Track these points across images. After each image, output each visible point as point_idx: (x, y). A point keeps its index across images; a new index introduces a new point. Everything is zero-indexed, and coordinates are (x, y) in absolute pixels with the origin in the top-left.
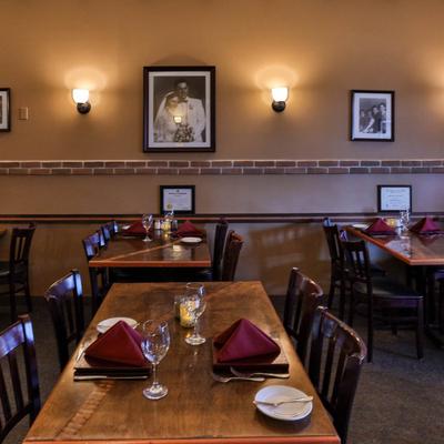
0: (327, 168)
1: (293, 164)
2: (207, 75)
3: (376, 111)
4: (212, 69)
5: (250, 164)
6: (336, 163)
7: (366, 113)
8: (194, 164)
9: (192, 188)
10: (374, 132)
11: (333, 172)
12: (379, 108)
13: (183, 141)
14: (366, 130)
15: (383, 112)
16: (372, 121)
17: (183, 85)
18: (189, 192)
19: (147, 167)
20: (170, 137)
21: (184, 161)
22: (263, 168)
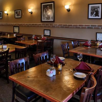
0: (81, 27)
1: (72, 25)
2: (53, 3)
3: (96, 10)
4: (53, 2)
5: (62, 25)
6: (83, 25)
7: (93, 11)
8: (50, 25)
9: (50, 30)
10: (95, 16)
11: (82, 28)
12: (97, 9)
13: (48, 19)
14: (93, 16)
15: (98, 10)
16: (95, 13)
17: (48, 6)
18: (49, 31)
19: (42, 25)
20: (46, 19)
21: (49, 24)
22: (65, 26)
